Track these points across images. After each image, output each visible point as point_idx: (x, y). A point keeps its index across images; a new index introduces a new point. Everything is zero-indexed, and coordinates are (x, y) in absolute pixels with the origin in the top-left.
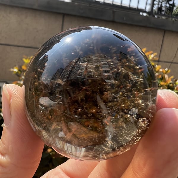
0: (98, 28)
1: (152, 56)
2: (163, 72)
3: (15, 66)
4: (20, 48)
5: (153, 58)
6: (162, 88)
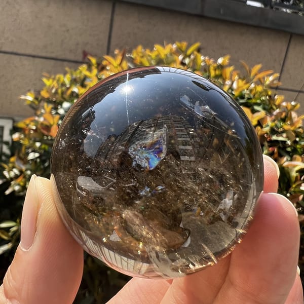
1: (271, 78)
2: (287, 107)
3: (29, 91)
6: (284, 135)
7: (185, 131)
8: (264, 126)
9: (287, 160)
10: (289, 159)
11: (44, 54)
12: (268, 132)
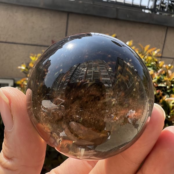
0: (98, 35)
1: (156, 52)
2: (166, 68)
3: (23, 63)
4: (27, 46)
5: (157, 54)
6: (165, 83)
7: (106, 69)
8: (153, 78)
9: (167, 97)
10: (168, 96)
11: (30, 43)
12: (156, 82)
